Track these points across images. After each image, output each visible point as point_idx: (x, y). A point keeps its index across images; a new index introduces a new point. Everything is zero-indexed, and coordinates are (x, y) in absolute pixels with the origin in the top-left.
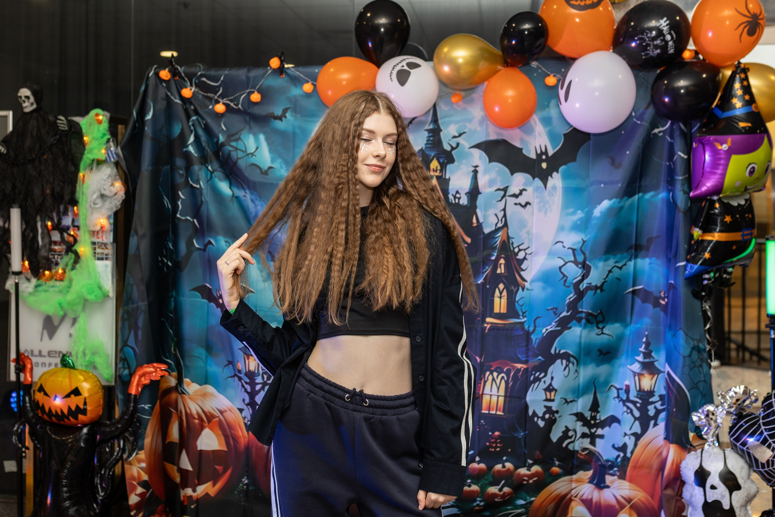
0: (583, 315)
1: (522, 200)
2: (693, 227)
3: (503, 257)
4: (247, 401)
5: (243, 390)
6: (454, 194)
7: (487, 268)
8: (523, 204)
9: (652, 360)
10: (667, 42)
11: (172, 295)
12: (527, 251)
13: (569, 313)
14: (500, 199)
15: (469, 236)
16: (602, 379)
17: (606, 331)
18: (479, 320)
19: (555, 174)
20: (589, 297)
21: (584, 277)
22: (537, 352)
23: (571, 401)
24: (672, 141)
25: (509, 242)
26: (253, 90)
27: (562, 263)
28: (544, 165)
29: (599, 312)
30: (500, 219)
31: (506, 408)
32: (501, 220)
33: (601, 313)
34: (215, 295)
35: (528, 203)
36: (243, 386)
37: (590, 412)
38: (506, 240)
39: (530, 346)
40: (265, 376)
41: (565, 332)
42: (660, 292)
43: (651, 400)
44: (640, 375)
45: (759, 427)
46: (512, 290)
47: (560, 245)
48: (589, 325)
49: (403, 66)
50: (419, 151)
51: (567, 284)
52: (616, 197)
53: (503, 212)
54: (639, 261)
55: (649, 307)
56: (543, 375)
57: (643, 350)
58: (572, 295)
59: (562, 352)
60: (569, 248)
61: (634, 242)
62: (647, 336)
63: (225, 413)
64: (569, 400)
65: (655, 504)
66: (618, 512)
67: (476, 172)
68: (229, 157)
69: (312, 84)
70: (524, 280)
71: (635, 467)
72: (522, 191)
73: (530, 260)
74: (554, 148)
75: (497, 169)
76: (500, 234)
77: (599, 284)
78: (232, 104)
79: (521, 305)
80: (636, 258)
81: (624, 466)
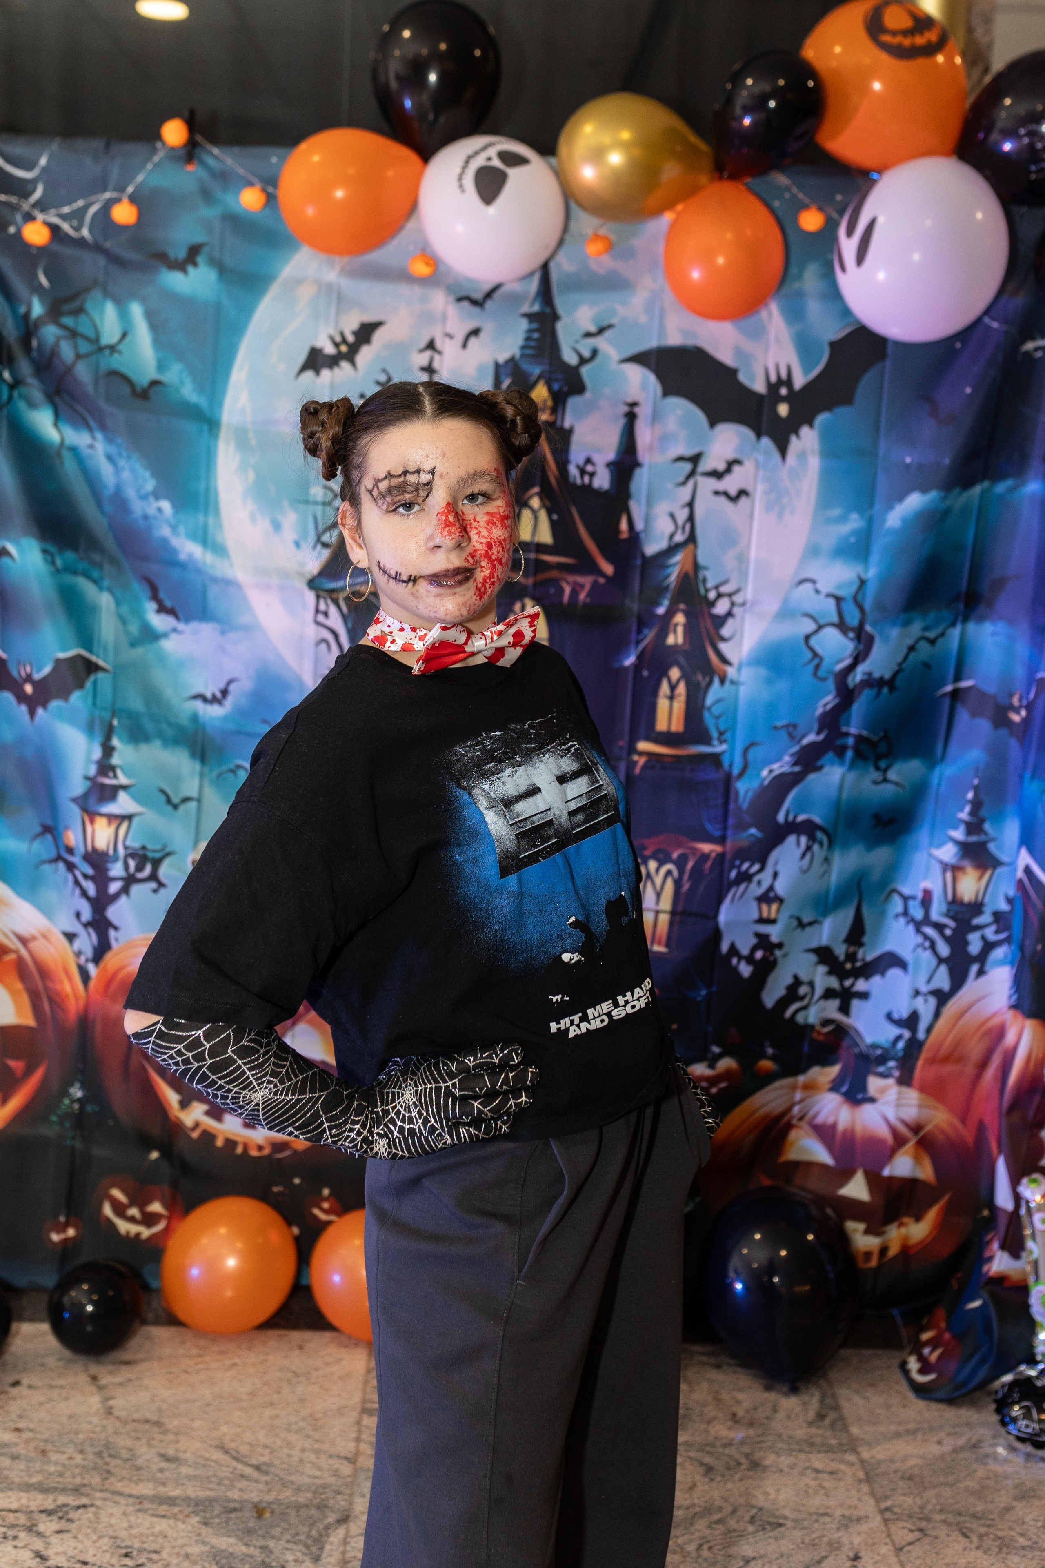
0: (851, 741)
1: (731, 484)
3: (682, 611)
4: (87, 916)
5: (77, 892)
6: (581, 465)
7: (646, 631)
8: (734, 493)
9: (983, 838)
12: (738, 599)
13: (822, 737)
14: (683, 479)
15: (609, 559)
16: (875, 876)
17: (892, 775)
18: (622, 748)
19: (805, 431)
20: (864, 703)
21: (857, 659)
22: (747, 818)
23: (810, 924)
25: (697, 576)
26: (119, 195)
27: (810, 626)
28: (783, 410)
29: (882, 734)
30: (680, 524)
31: (674, 937)
32: (683, 528)
33: (886, 737)
34: (17, 675)
35: (743, 493)
36: (77, 884)
37: (845, 946)
38: (692, 574)
39: (732, 807)
40: (132, 863)
41: (812, 776)
42: (1011, 696)
43: (976, 922)
44: (956, 869)
46: (698, 684)
47: (808, 587)
48: (861, 763)
49: (490, 161)
50: (507, 362)
51: (820, 674)
52: (939, 488)
53: (688, 511)
54: (972, 627)
55: (984, 725)
56: (756, 867)
57: (967, 818)
58: (830, 698)
59: (800, 819)
60: (829, 595)
61: (964, 587)
62: (976, 789)
63: (32, 945)
64: (806, 920)
65: (968, 1135)
66: (893, 1152)
67: (631, 417)
68: (54, 353)
69: (264, 190)
70: (725, 661)
71: (932, 1061)
72: (731, 464)
73: (743, 619)
74: (806, 371)
75: (679, 412)
76: (678, 558)
77: (887, 676)
78: (66, 227)
79: (718, 717)
80: (966, 619)
81: (911, 1057)
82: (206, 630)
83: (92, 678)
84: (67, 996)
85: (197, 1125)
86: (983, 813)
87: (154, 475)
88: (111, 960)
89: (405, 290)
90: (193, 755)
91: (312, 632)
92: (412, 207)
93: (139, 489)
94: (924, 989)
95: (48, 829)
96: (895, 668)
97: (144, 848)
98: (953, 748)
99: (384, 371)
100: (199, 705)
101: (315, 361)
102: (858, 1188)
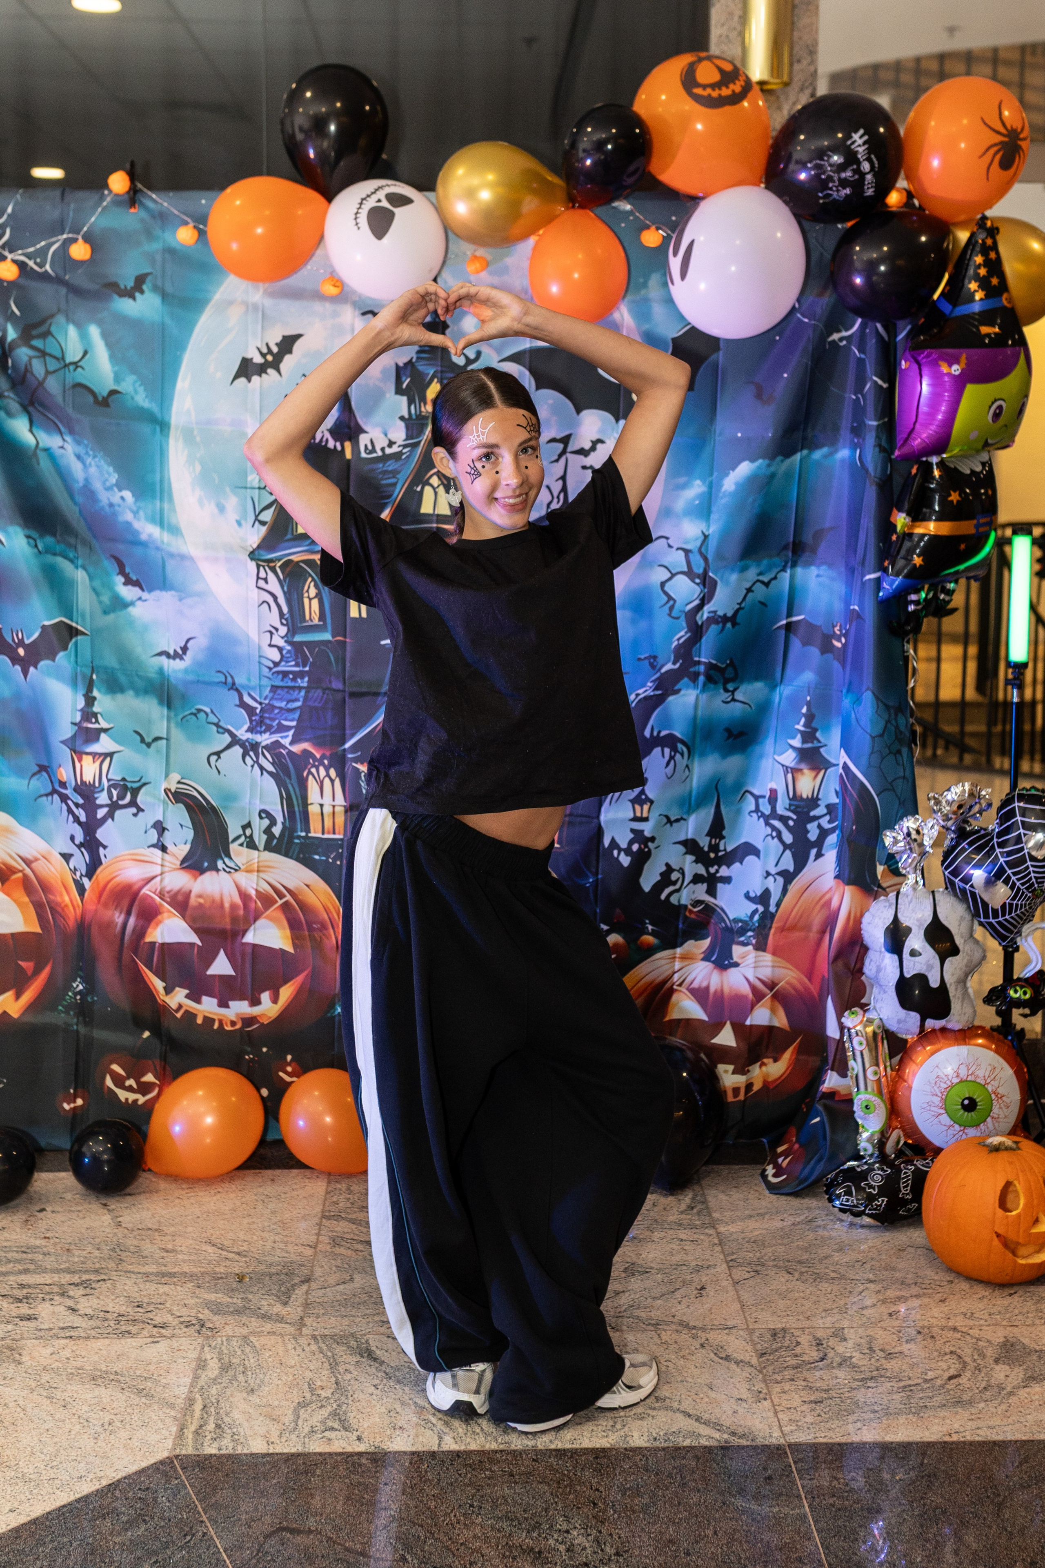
0: (702, 668)
1: (595, 459)
2: (894, 511)
4: (80, 838)
5: (71, 818)
9: (816, 744)
10: (862, 175)
13: (678, 665)
14: (556, 457)
16: (730, 780)
17: (739, 695)
20: (711, 635)
21: (704, 601)
23: (677, 821)
24: (863, 356)
26: (75, 236)
27: (664, 575)
29: (729, 662)
30: (555, 495)
31: (565, 835)
32: (558, 497)
33: (732, 664)
34: (10, 641)
36: (70, 811)
37: (708, 839)
40: (115, 793)
41: (671, 698)
42: (834, 627)
43: (812, 814)
44: (795, 771)
45: (993, 849)
47: (663, 541)
48: (712, 686)
49: (379, 201)
50: (406, 364)
51: (674, 614)
52: (764, 457)
53: (560, 482)
54: (799, 570)
55: (814, 651)
57: (802, 729)
58: (682, 633)
59: (663, 733)
60: (678, 549)
61: (791, 539)
62: (809, 704)
63: (34, 864)
64: (674, 818)
65: (814, 989)
66: (753, 1006)
68: (28, 369)
69: (196, 228)
71: (782, 929)
75: (549, 403)
77: (730, 613)
78: (31, 263)
80: (794, 565)
81: (765, 926)
82: (166, 597)
84: (66, 906)
85: (180, 1006)
86: (814, 723)
87: (116, 470)
88: (102, 874)
89: (318, 307)
90: (161, 702)
91: (256, 596)
92: (321, 238)
93: (104, 482)
94: (773, 870)
95: (43, 768)
96: (736, 607)
97: (124, 780)
98: (790, 671)
100: (163, 659)
101: (246, 369)
102: (726, 1038)
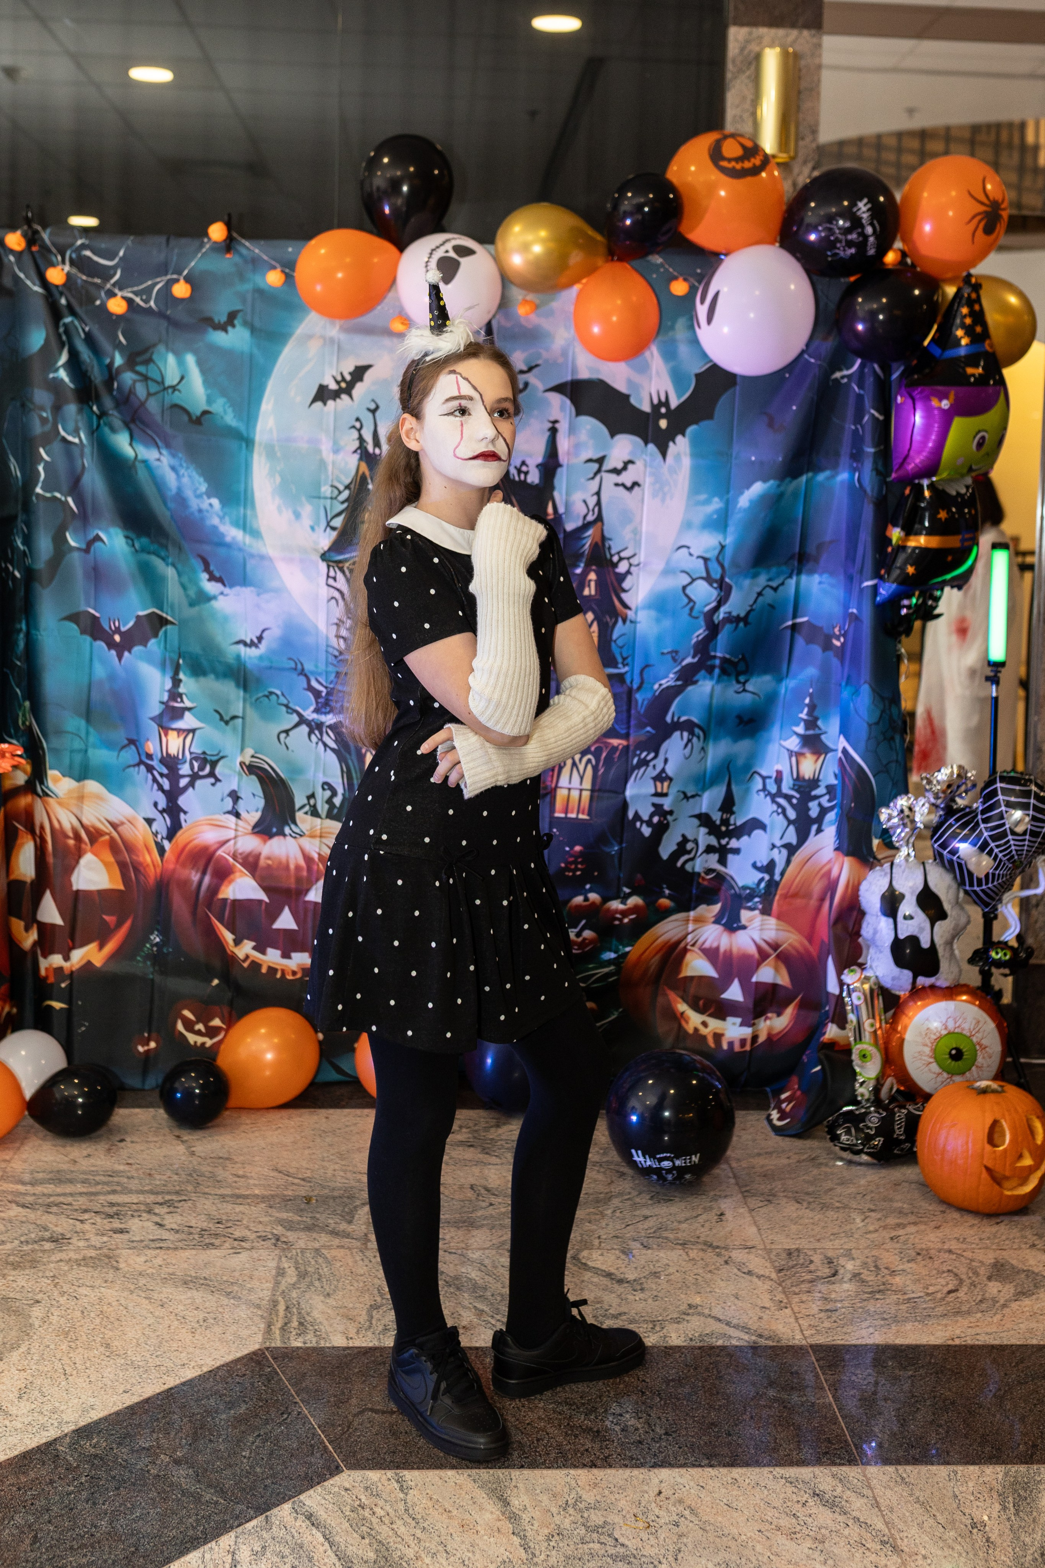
0: (717, 662)
1: (627, 478)
2: (890, 527)
3: (594, 571)
4: (162, 805)
6: (518, 465)
8: (629, 484)
9: (817, 732)
10: (866, 237)
11: (21, 630)
12: (634, 561)
13: (695, 660)
14: (591, 475)
16: (739, 763)
17: (749, 687)
19: (679, 438)
20: (726, 634)
21: (720, 603)
22: (644, 720)
24: (862, 392)
25: (604, 545)
26: (176, 277)
27: (685, 580)
28: (663, 424)
29: (740, 657)
30: (591, 507)
31: (594, 809)
32: (593, 510)
33: (743, 659)
34: (108, 629)
35: (636, 484)
37: (720, 814)
38: (600, 543)
39: (633, 712)
40: (196, 765)
41: (689, 689)
42: (833, 628)
43: (813, 794)
44: (797, 755)
45: (977, 825)
46: (607, 623)
47: (683, 551)
48: (725, 678)
49: (447, 252)
51: (694, 614)
52: (774, 478)
53: (595, 498)
54: (803, 578)
55: (815, 650)
56: (651, 755)
57: (805, 718)
58: (700, 631)
59: (683, 719)
60: (698, 557)
61: (796, 550)
62: (811, 695)
63: (120, 829)
64: (689, 794)
65: (813, 952)
66: (758, 965)
67: (553, 431)
68: (132, 391)
69: (283, 271)
70: (626, 607)
71: (784, 897)
72: (627, 464)
73: (638, 575)
74: (679, 396)
75: (588, 427)
76: (590, 532)
77: (742, 615)
78: (138, 300)
79: (621, 647)
80: (799, 573)
81: (770, 894)
82: (245, 592)
83: (164, 629)
84: (148, 865)
85: (247, 957)
86: (816, 713)
87: (206, 480)
88: (181, 837)
89: (387, 341)
90: (238, 685)
91: (324, 592)
92: (393, 282)
93: (195, 491)
94: (778, 843)
95: (132, 742)
96: (748, 608)
97: (204, 753)
98: (794, 666)
99: (373, 401)
100: (241, 647)
101: (323, 395)
102: (734, 993)
